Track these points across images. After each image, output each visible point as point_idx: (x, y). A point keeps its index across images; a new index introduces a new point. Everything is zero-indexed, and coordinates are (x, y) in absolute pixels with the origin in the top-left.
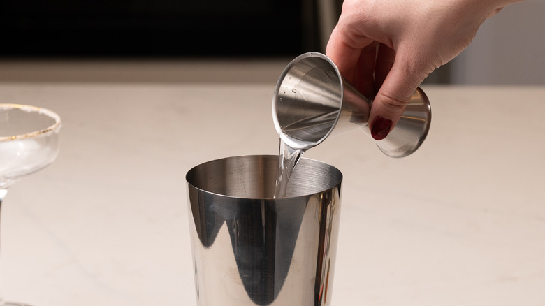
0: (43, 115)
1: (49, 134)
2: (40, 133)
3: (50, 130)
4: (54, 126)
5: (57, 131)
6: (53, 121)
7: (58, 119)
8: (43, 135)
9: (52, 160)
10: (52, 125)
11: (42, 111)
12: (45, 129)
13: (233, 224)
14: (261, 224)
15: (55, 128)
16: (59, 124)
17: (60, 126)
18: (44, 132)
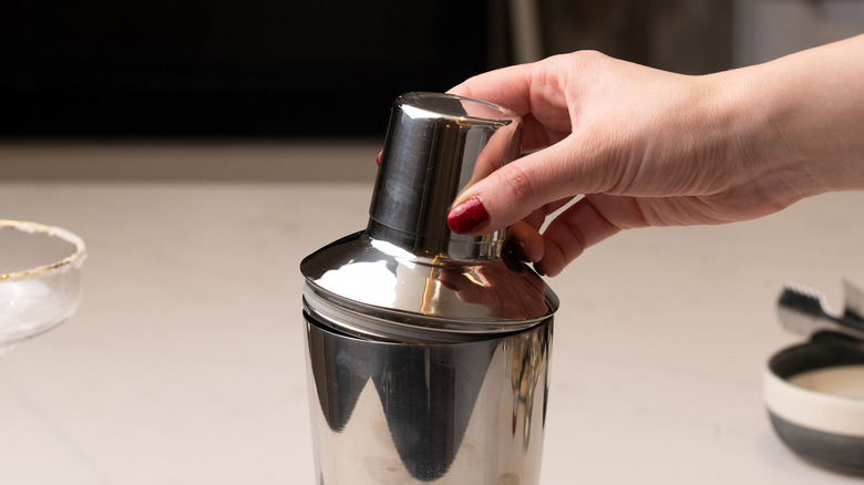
0: (55, 237)
1: (64, 270)
2: (50, 268)
3: (67, 263)
4: (73, 257)
5: (79, 265)
6: (72, 248)
7: (81, 245)
8: (54, 271)
9: (70, 313)
10: (70, 255)
11: (54, 231)
12: (59, 263)
13: (383, 379)
14: (425, 384)
15: (76, 260)
16: (82, 253)
17: (84, 257)
18: (56, 267)
